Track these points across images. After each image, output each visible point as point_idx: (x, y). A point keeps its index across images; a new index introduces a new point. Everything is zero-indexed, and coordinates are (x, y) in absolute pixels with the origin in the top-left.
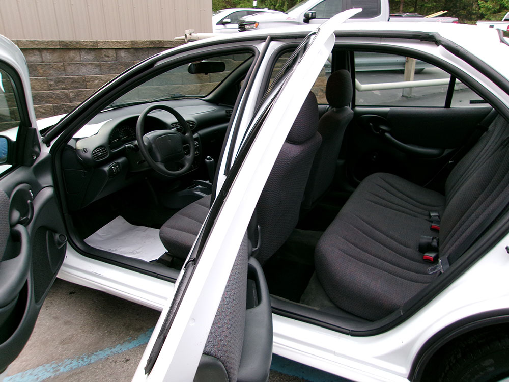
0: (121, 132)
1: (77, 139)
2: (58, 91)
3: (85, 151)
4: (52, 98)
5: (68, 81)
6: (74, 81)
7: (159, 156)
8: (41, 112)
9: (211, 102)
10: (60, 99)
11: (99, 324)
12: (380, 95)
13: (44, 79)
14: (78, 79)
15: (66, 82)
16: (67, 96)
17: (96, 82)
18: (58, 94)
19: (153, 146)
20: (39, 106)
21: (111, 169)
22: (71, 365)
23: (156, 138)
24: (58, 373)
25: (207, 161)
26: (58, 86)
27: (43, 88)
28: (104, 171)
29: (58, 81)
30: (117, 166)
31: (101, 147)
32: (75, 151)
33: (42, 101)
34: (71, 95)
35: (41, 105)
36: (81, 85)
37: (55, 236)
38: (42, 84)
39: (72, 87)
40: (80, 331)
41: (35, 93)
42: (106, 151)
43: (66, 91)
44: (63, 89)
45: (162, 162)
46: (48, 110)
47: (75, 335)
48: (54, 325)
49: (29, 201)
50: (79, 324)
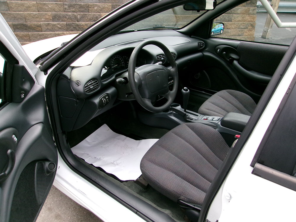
0: (112, 61)
1: (73, 68)
2: (70, 13)
3: (78, 83)
4: (66, 18)
5: (77, 7)
6: (81, 7)
7: (147, 93)
8: (58, 27)
9: (187, 34)
10: (71, 19)
12: (291, 31)
13: (61, 4)
14: (84, 5)
15: (75, 7)
16: (76, 17)
17: (96, 8)
18: (70, 15)
19: (143, 82)
20: (57, 23)
21: (101, 101)
23: (146, 74)
25: (184, 91)
26: (70, 9)
27: (60, 10)
28: (94, 104)
29: (70, 6)
30: (107, 97)
31: (93, 79)
32: (69, 81)
33: (60, 20)
34: (79, 17)
35: (58, 23)
36: (86, 9)
37: (45, 164)
38: (60, 8)
39: (79, 11)
41: (55, 14)
42: (97, 83)
43: (75, 14)
44: (73, 12)
45: (150, 98)
46: (63, 26)
48: (47, 217)
49: (9, 151)
50: (66, 220)
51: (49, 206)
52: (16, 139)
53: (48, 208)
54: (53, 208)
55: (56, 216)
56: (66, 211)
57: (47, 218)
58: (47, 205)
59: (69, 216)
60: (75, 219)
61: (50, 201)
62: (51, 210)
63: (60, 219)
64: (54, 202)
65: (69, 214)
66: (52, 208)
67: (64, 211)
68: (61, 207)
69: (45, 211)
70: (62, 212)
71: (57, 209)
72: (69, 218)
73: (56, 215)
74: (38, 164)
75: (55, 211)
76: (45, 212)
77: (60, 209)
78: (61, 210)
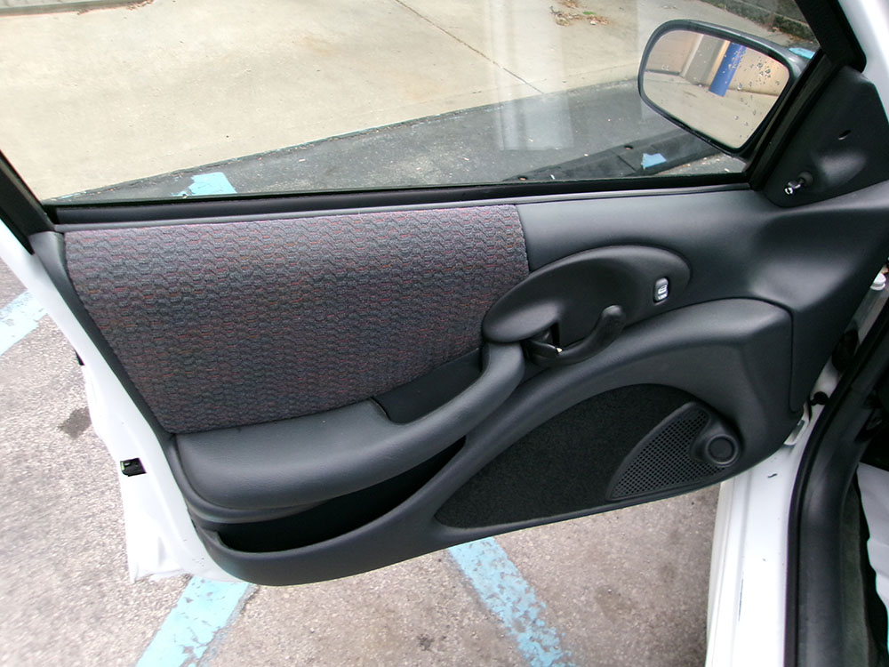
11: (687, 657)
22: (541, 651)
24: (514, 632)
37: (712, 424)
40: (653, 617)
47: (633, 612)
48: (652, 545)
49: (613, 310)
50: (673, 602)
51: (682, 530)
52: (662, 293)
53: (676, 531)
54: (682, 544)
55: (666, 567)
56: (697, 586)
57: (649, 546)
58: (680, 522)
59: (685, 603)
60: (690, 627)
61: (697, 523)
62: (674, 543)
63: (665, 582)
64: (700, 535)
65: (692, 598)
66: (681, 541)
67: (692, 580)
68: (700, 564)
69: (663, 530)
70: (686, 577)
71: (687, 557)
72: (683, 608)
73: (670, 563)
74: (690, 409)
75: (678, 553)
76: (661, 529)
77: (692, 563)
78: (689, 569)
